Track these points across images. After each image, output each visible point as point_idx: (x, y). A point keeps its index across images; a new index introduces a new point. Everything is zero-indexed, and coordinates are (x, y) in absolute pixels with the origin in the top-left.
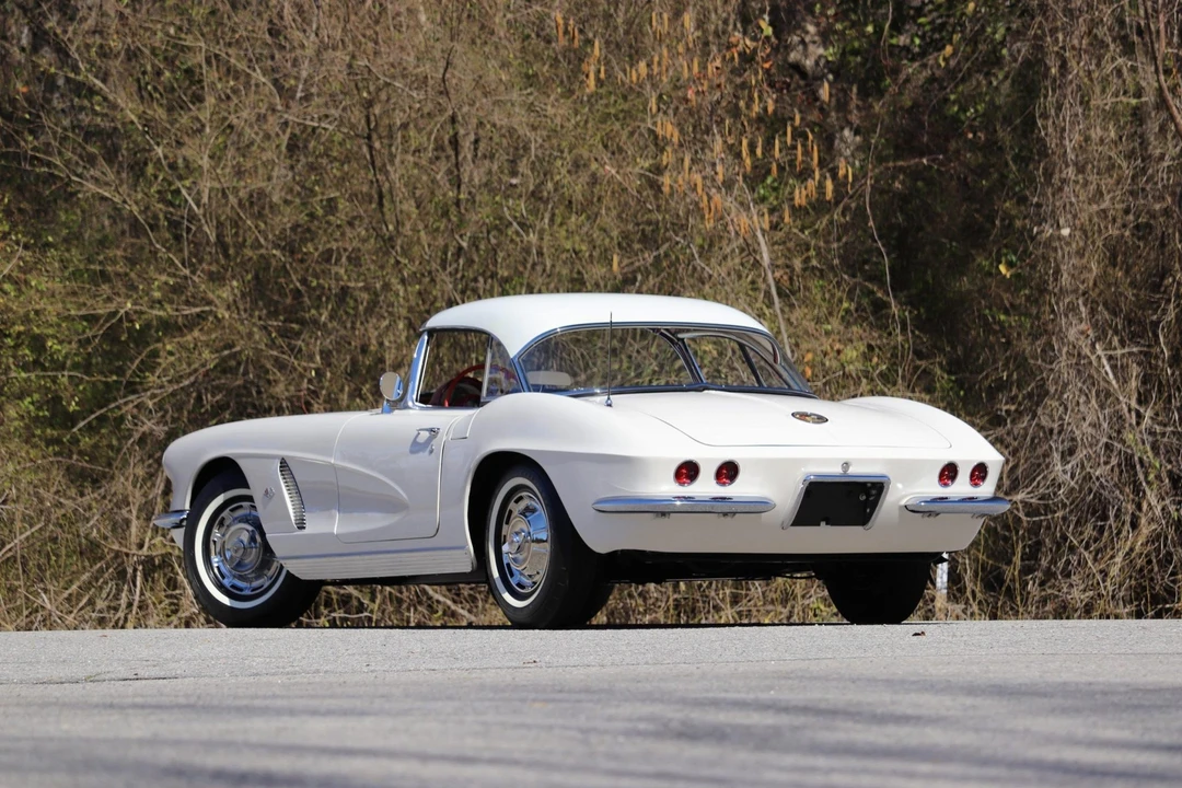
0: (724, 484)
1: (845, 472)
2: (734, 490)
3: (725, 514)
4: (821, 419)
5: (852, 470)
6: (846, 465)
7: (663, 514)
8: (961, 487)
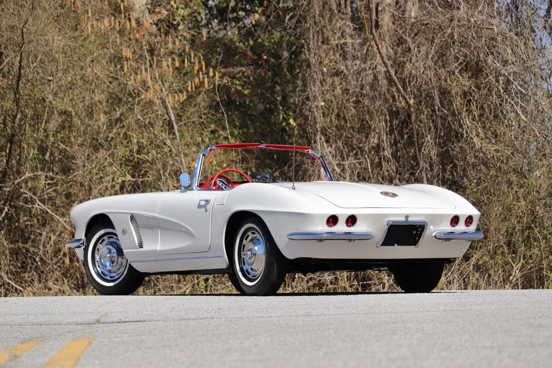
0: (350, 226)
1: (407, 220)
2: (354, 229)
3: (350, 240)
4: (394, 195)
5: (410, 219)
6: (407, 217)
7: (321, 240)
8: (461, 227)
